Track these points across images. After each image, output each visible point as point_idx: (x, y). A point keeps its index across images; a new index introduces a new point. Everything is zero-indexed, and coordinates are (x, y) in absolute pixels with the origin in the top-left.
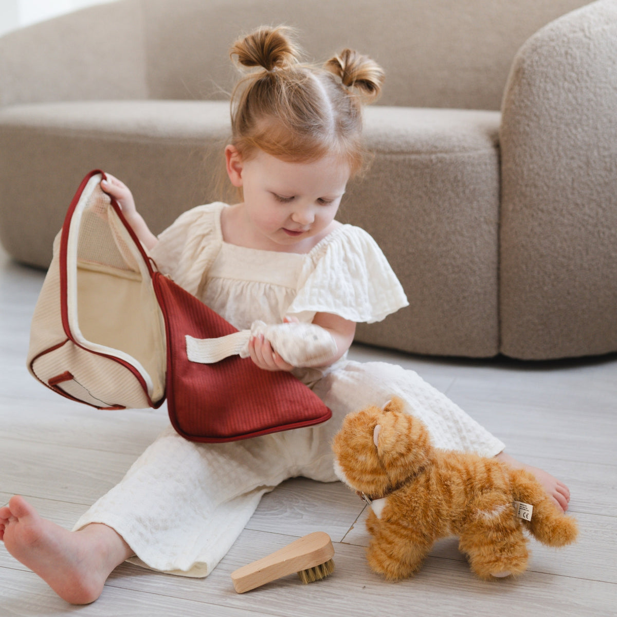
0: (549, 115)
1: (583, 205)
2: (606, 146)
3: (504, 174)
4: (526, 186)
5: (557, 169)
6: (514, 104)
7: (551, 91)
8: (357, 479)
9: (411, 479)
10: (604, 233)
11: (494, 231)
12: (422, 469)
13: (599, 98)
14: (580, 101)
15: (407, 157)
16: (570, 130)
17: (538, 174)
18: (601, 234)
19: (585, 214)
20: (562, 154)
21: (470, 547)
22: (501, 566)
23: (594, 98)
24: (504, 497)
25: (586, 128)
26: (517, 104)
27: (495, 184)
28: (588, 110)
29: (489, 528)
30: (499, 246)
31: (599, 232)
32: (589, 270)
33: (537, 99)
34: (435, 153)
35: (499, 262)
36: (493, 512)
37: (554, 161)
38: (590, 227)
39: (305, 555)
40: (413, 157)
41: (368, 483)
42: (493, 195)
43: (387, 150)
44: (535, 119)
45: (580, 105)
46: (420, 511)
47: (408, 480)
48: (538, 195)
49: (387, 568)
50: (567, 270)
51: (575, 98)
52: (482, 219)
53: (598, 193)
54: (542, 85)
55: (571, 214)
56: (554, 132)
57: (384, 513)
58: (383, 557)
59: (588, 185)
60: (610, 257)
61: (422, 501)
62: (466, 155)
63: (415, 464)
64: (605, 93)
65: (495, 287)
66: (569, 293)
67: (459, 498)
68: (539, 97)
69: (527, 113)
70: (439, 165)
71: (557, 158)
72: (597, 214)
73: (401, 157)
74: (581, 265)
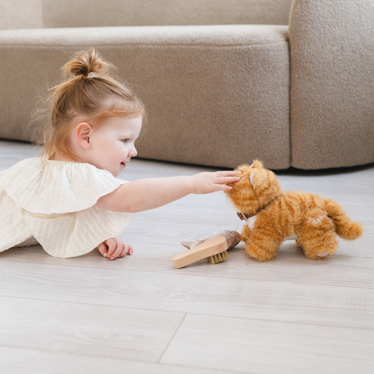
0: (319, 20)
1: (340, 73)
2: (353, 38)
3: (292, 56)
4: (306, 62)
5: (325, 52)
6: (298, 14)
7: (320, 6)
8: (241, 204)
9: (271, 203)
10: (352, 90)
11: (287, 91)
12: (276, 198)
13: (348, 10)
14: (337, 12)
15: (234, 47)
16: (331, 28)
17: (313, 55)
18: (351, 91)
19: (341, 79)
20: (327, 43)
21: (305, 240)
22: (324, 248)
23: (345, 10)
24: (322, 212)
25: (340, 27)
26: (299, 14)
27: (287, 62)
28: (342, 16)
29: (316, 228)
30: (290, 100)
31: (349, 89)
32: (345, 112)
33: (311, 11)
34: (251, 44)
35: (290, 110)
36: (317, 219)
37: (322, 47)
38: (344, 86)
39: (213, 247)
40: (237, 47)
41: (248, 205)
42: (286, 69)
43: (221, 44)
44: (310, 22)
45: (337, 14)
46: (276, 220)
47: (269, 203)
48: (313, 68)
49: (259, 254)
50: (331, 113)
51: (334, 10)
52: (280, 83)
53: (349, 66)
54: (314, 3)
55: (333, 79)
56: (322, 30)
57: (256, 224)
58: (257, 248)
59: (343, 61)
60: (356, 104)
61: (278, 215)
62: (270, 45)
63: (273, 195)
64: (351, 7)
65: (288, 125)
66: (333, 127)
67: (298, 213)
68: (312, 9)
69: (306, 20)
70: (254, 51)
71: (324, 45)
72: (348, 78)
73: (230, 48)
74: (340, 109)
